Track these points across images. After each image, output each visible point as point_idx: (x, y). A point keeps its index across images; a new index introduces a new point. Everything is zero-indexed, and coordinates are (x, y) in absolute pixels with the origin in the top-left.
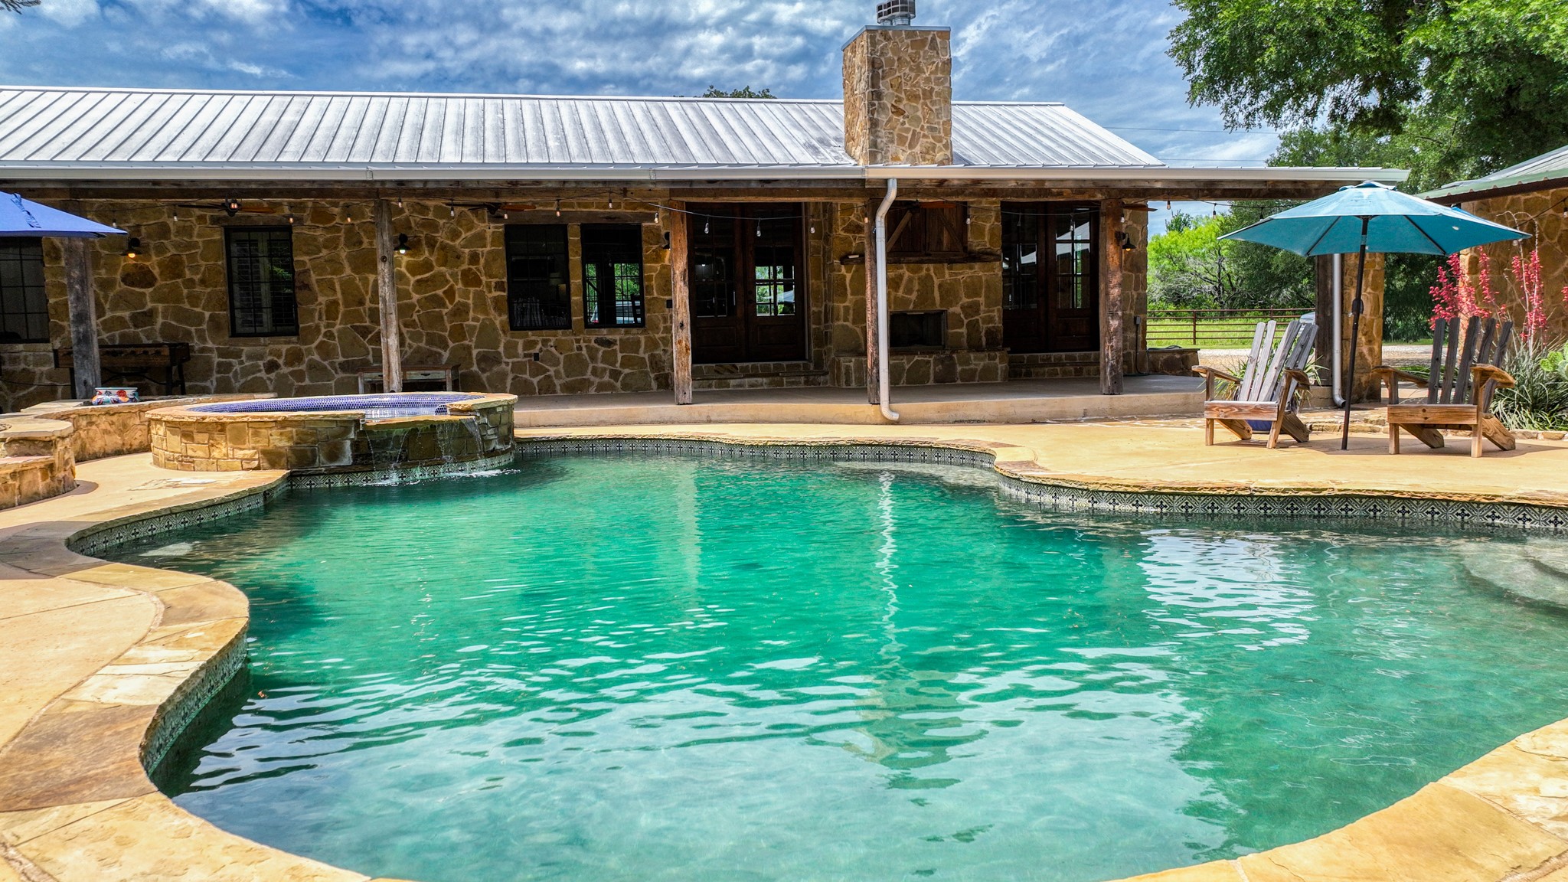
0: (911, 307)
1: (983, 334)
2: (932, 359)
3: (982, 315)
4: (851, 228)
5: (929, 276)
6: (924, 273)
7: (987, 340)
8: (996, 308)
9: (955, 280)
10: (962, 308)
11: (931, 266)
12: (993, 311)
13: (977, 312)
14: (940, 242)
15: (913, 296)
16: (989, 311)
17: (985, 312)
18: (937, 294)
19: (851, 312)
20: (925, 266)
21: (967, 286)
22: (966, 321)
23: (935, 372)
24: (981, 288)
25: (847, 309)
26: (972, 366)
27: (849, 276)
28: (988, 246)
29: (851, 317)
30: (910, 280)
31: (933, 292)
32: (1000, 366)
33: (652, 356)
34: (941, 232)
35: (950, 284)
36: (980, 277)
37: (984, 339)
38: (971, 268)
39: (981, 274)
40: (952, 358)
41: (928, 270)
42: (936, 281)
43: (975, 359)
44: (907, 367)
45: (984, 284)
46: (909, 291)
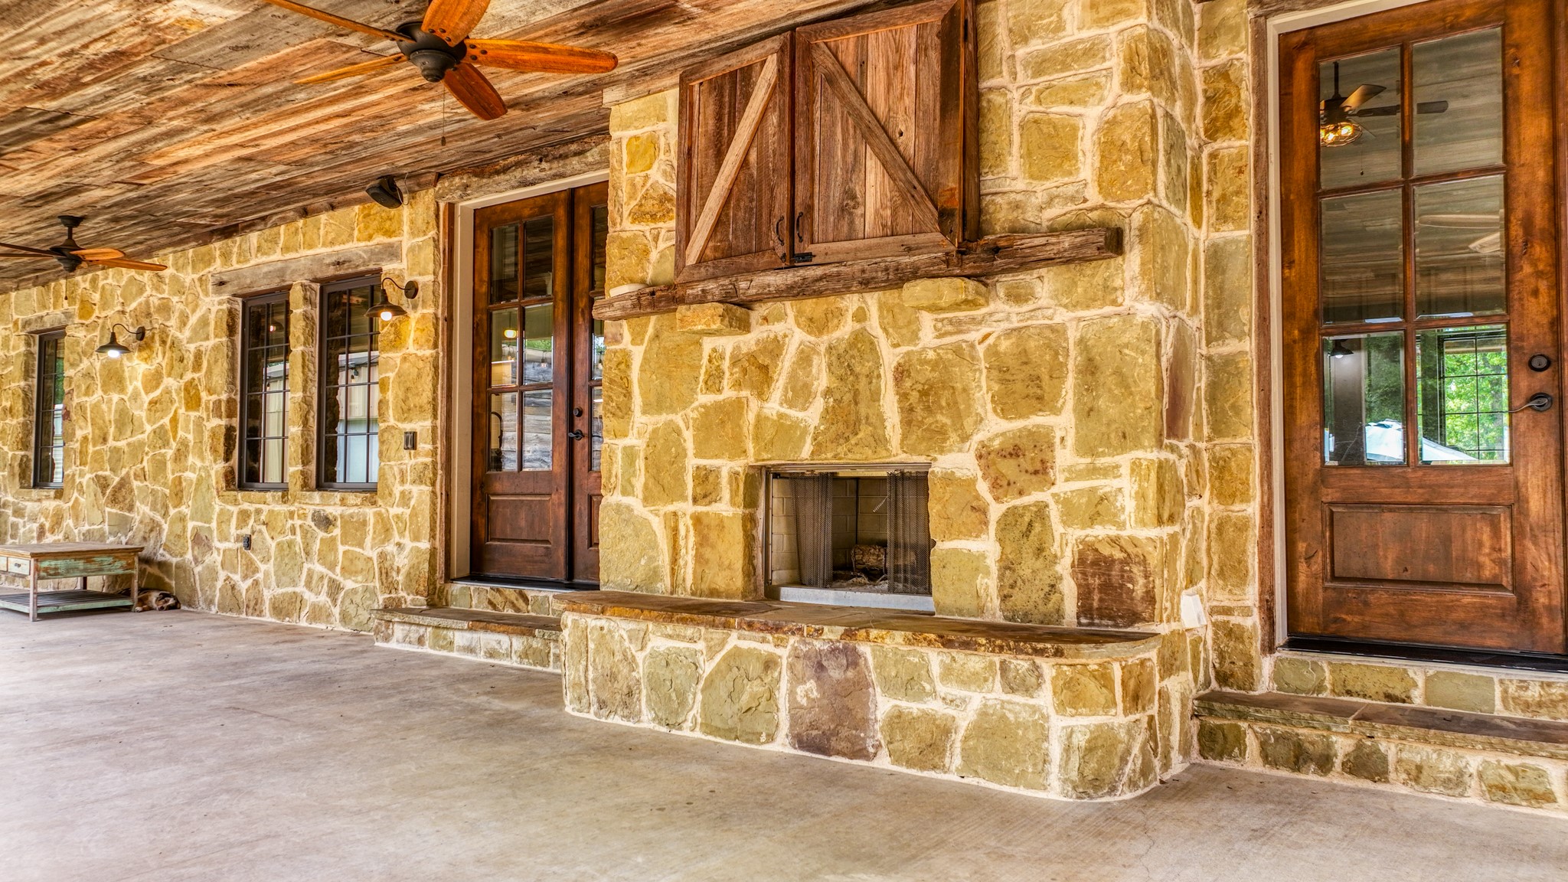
0: (806, 452)
1: (1064, 567)
2: (784, 653)
3: (1062, 487)
4: (650, 206)
5: (862, 343)
6: (846, 329)
7: (1084, 594)
8: (1124, 460)
9: (957, 351)
10: (983, 455)
11: (872, 301)
12: (1112, 471)
13: (1041, 471)
14: (851, 201)
15: (812, 415)
16: (1093, 471)
17: (1073, 474)
18: (890, 405)
19: (640, 463)
20: (851, 302)
21: (1001, 371)
22: (996, 511)
23: (794, 706)
24: (1057, 372)
25: (630, 454)
26: (934, 706)
27: (638, 353)
28: (1094, 197)
29: (639, 482)
30: (805, 358)
31: (875, 396)
32: (1058, 724)
33: (383, 556)
34: (855, 166)
35: (935, 365)
36: (1058, 331)
37: (1069, 589)
38: (1017, 297)
39: (1062, 316)
40: (853, 659)
41: (861, 316)
42: (890, 357)
43: (947, 673)
44: (707, 668)
45: (1073, 361)
46: (799, 394)
